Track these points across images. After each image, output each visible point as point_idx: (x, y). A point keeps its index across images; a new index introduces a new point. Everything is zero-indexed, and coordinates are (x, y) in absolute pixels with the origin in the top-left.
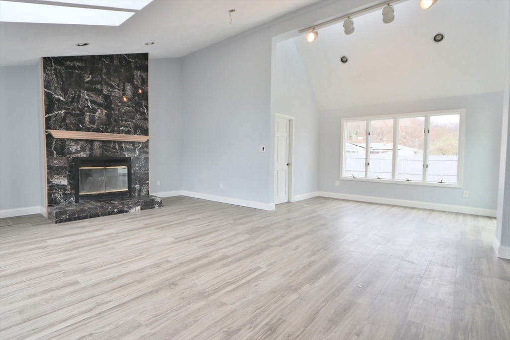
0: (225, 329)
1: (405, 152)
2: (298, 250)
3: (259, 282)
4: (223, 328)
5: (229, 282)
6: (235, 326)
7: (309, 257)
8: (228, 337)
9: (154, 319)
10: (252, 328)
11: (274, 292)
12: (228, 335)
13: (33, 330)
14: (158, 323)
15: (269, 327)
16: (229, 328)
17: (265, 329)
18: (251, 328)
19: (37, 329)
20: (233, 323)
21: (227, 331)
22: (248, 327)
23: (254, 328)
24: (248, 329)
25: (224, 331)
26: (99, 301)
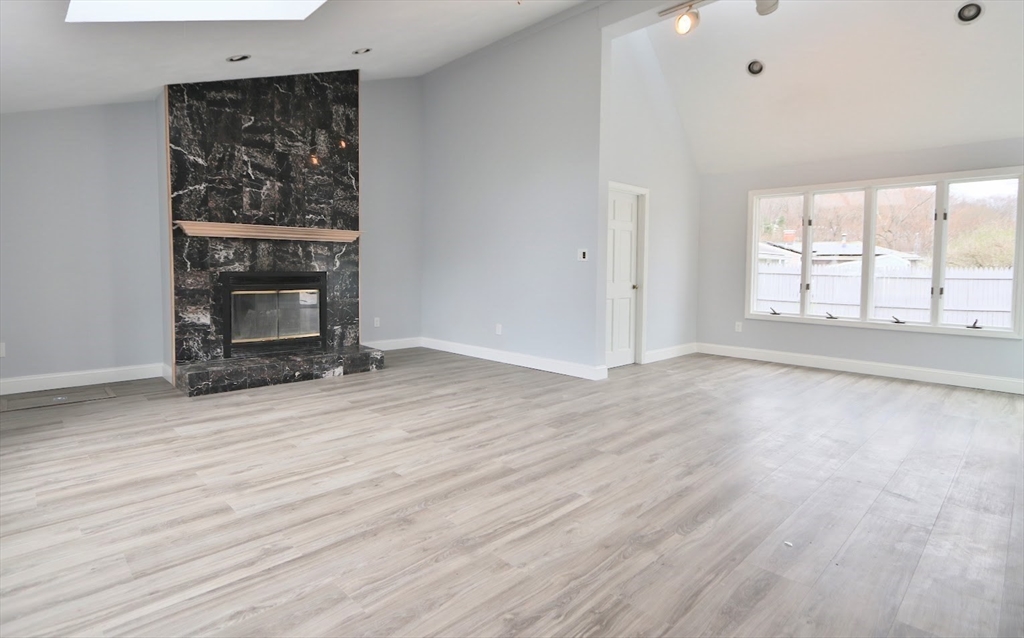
0: (508, 616)
1: (889, 261)
2: (657, 462)
3: (576, 525)
4: (503, 613)
5: (514, 523)
6: (528, 610)
7: (678, 478)
8: (514, 631)
9: (371, 586)
10: (562, 618)
11: (607, 547)
12: (513, 627)
13: (152, 594)
14: (377, 595)
15: (597, 616)
16: (516, 614)
17: (589, 620)
18: (559, 616)
19: (157, 592)
20: (523, 604)
21: (511, 620)
22: (553, 613)
23: (568, 615)
24: (554, 618)
25: (505, 620)
26: (267, 547)
